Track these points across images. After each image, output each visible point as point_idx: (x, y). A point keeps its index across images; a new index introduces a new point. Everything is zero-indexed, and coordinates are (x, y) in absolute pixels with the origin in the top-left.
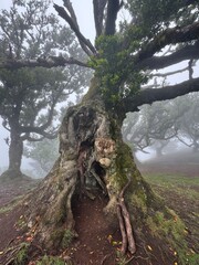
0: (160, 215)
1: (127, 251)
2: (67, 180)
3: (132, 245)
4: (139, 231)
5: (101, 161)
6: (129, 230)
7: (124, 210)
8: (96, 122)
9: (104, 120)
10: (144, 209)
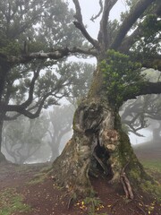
0: (149, 183)
1: (129, 198)
2: (85, 160)
3: (132, 195)
4: (135, 190)
5: (109, 147)
6: (130, 189)
7: (126, 179)
8: (102, 115)
9: (109, 115)
10: (139, 179)
